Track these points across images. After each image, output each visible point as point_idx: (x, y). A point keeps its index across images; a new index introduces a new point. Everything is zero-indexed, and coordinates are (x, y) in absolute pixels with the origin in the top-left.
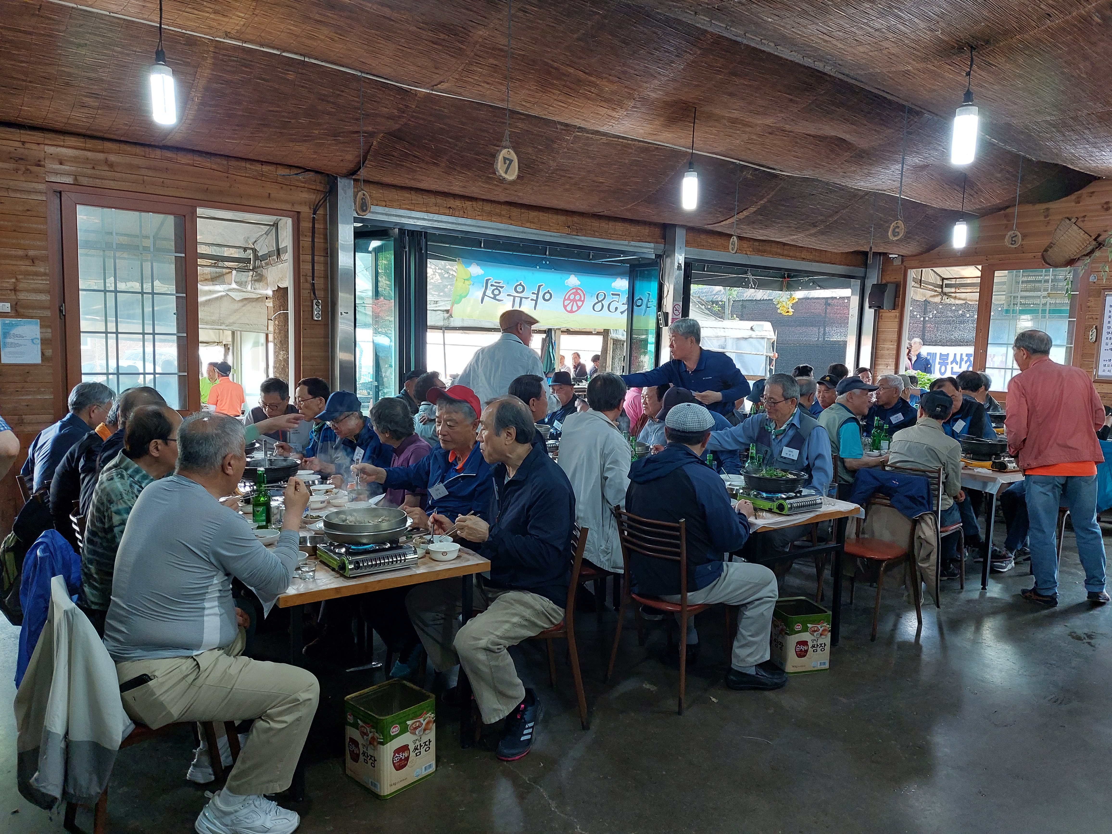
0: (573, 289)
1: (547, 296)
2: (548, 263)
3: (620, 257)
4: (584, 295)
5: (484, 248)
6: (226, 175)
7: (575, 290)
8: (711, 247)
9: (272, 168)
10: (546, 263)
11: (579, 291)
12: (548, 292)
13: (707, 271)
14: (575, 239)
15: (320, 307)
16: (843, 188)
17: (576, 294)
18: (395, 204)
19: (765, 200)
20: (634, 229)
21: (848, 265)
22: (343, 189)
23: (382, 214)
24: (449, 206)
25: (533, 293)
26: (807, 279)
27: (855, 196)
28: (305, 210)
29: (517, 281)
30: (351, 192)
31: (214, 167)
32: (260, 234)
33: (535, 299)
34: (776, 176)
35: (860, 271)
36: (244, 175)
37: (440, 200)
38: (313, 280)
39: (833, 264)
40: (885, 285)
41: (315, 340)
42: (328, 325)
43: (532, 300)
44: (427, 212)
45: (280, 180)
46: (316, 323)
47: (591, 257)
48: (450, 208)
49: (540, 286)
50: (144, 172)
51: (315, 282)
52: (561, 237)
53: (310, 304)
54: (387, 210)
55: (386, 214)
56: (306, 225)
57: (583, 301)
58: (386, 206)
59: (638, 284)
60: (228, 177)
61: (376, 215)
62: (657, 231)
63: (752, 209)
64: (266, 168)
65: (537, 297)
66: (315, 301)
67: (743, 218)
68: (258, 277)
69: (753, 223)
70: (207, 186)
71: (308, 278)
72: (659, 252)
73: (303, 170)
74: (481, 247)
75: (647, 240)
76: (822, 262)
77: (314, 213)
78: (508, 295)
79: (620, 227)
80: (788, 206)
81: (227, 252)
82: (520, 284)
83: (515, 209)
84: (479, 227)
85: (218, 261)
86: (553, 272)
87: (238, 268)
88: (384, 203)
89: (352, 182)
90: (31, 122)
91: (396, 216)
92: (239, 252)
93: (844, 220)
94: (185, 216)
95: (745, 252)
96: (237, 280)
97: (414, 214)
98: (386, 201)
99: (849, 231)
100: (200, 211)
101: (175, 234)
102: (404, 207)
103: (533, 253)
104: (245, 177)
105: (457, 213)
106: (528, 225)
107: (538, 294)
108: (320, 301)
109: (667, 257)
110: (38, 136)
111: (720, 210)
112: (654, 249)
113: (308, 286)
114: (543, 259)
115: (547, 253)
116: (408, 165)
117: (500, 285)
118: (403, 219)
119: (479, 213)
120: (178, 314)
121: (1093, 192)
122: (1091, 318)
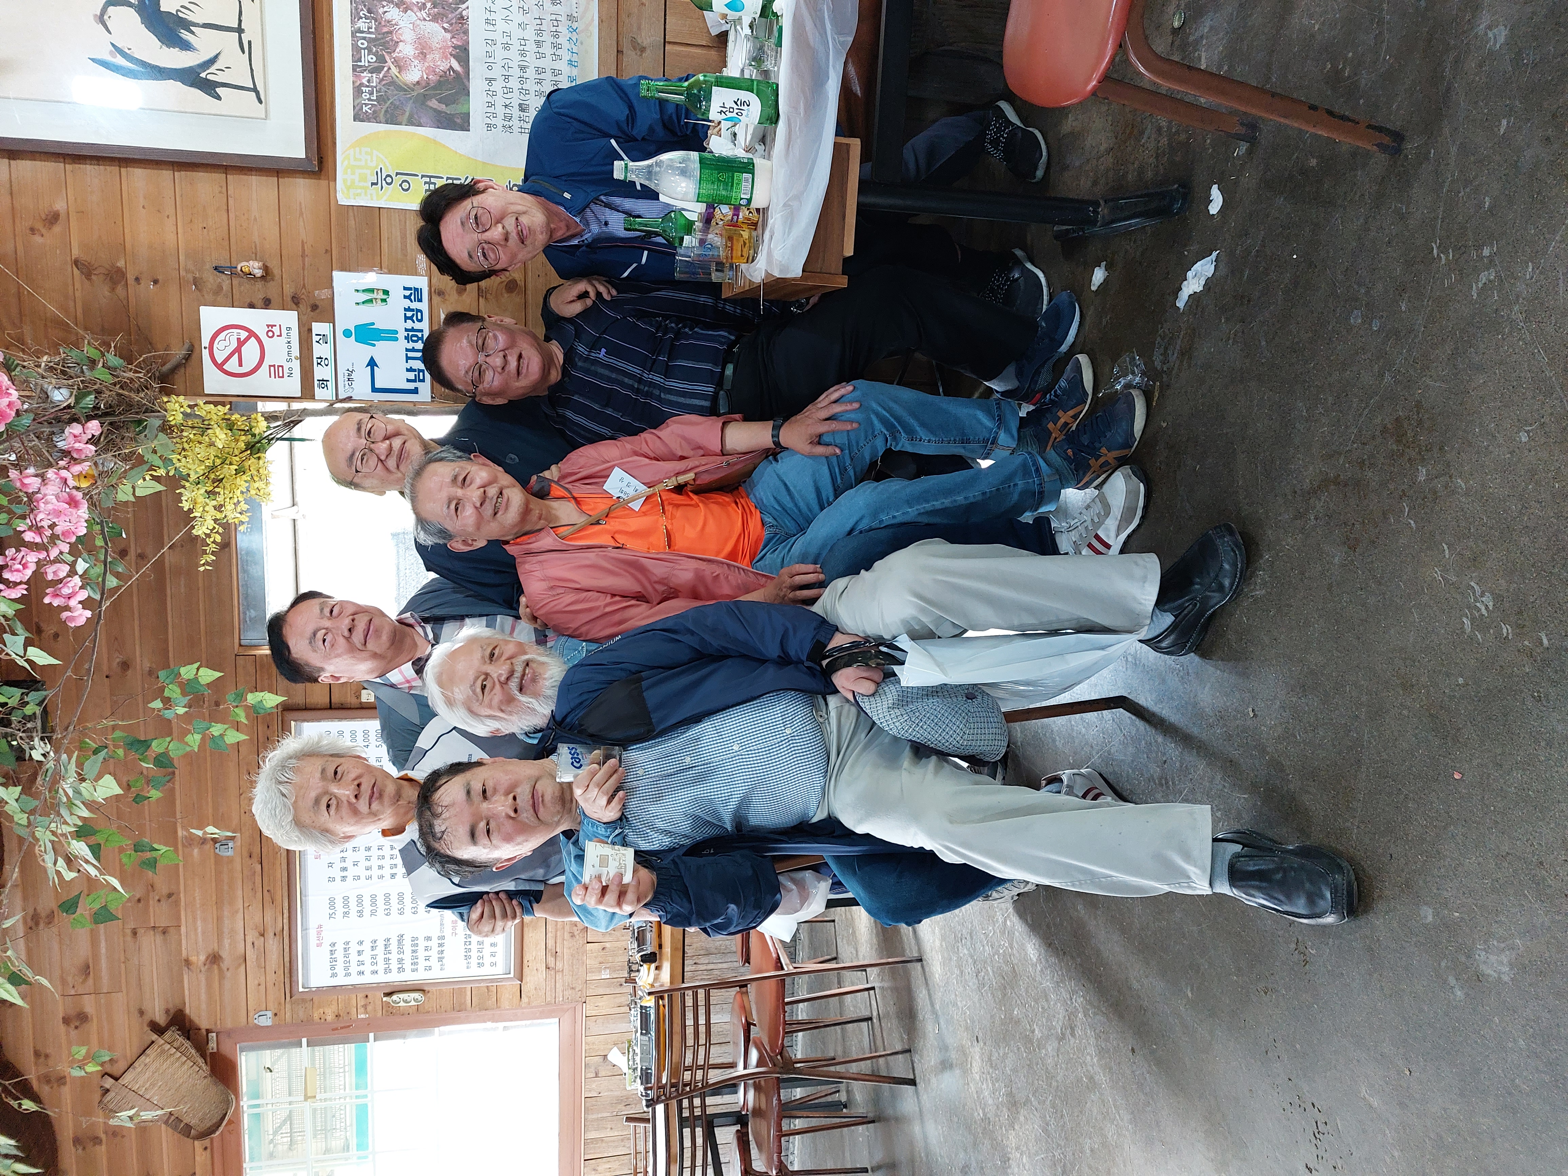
121: (37, 1054)
122: (365, 1006)
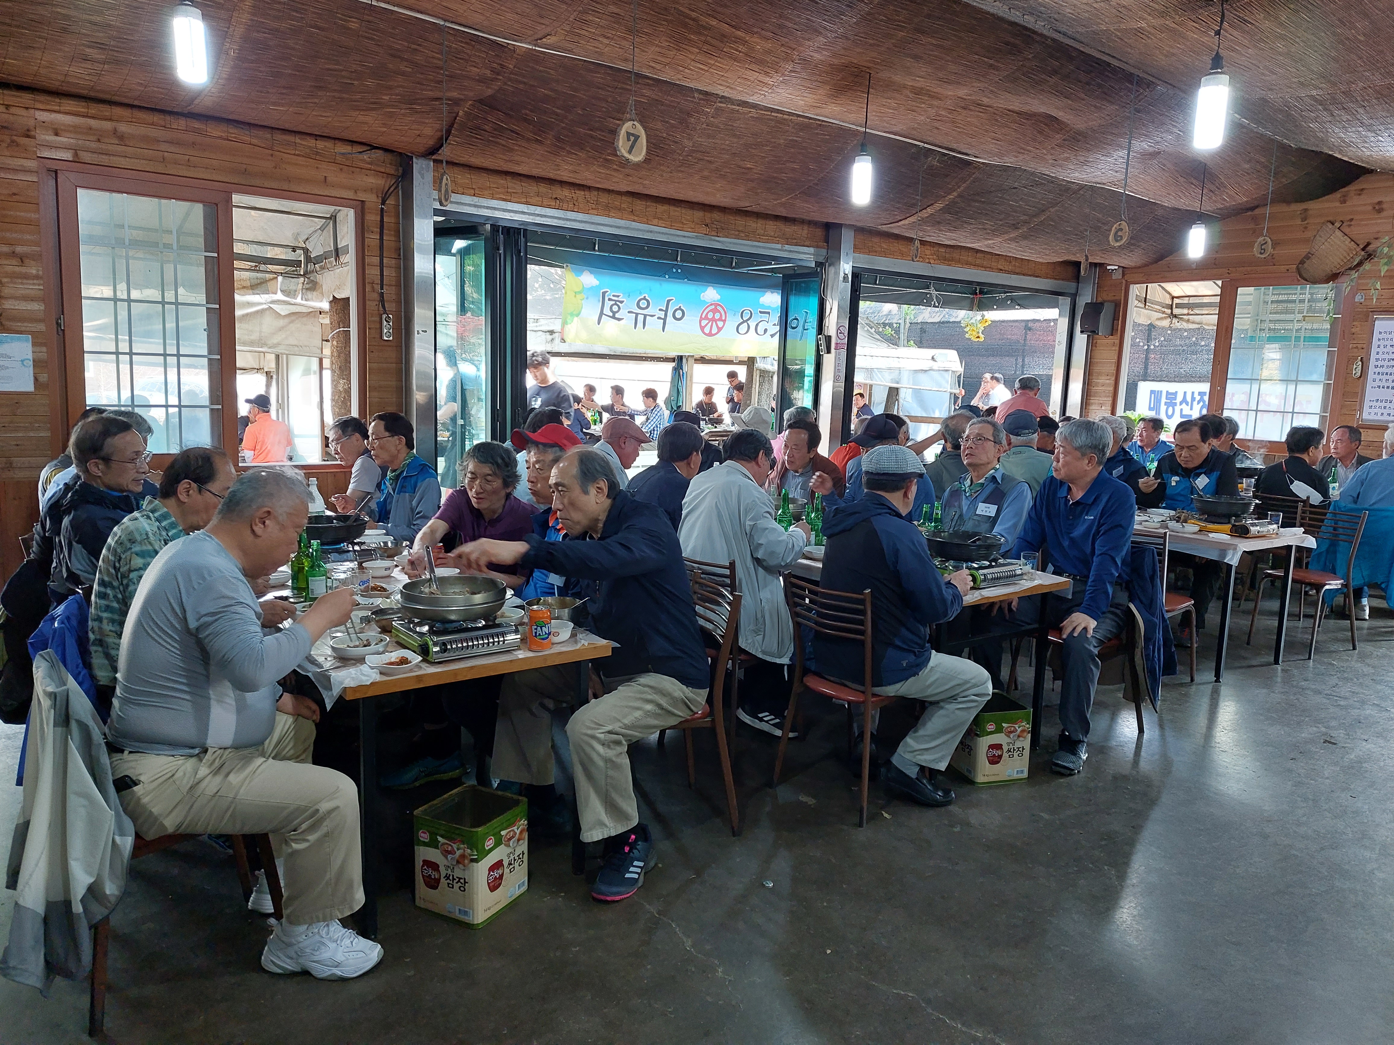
0: (711, 305)
1: (679, 314)
2: (679, 271)
3: (771, 264)
4: (725, 313)
5: (599, 251)
6: (271, 152)
7: (713, 307)
8: (885, 254)
9: (329, 144)
10: (677, 270)
11: (719, 308)
12: (680, 309)
13: (879, 285)
14: (714, 240)
15: (391, 324)
16: (1053, 181)
17: (715, 311)
18: (486, 192)
19: (955, 194)
20: (789, 229)
21: (1056, 279)
22: (420, 173)
23: (470, 205)
24: (554, 196)
25: (660, 310)
26: (1003, 296)
27: (1067, 190)
28: (372, 199)
29: (641, 293)
30: (429, 176)
31: (255, 141)
32: (313, 229)
33: (663, 317)
34: (968, 163)
35: (1070, 286)
36: (293, 152)
37: (543, 188)
38: (382, 288)
39: (1037, 277)
40: (1102, 304)
41: (385, 365)
42: (401, 346)
43: (659, 318)
44: (527, 203)
45: (339, 159)
46: (386, 343)
47: (734, 264)
48: (556, 198)
49: (669, 301)
50: (163, 147)
51: (384, 291)
52: (697, 237)
53: (378, 319)
54: (475, 200)
55: (475, 206)
56: (372, 218)
57: (724, 321)
58: (474, 195)
59: (793, 300)
60: (272, 155)
61: (461, 207)
62: (819, 232)
63: (938, 206)
64: (321, 144)
65: (666, 315)
66: (384, 316)
67: (927, 217)
68: (310, 285)
69: (939, 223)
70: (245, 166)
71: (375, 286)
72: (821, 259)
73: (369, 148)
74: (594, 250)
75: (806, 244)
76: (1024, 275)
77: (383, 203)
78: (629, 312)
79: (771, 226)
80: (983, 202)
81: (271, 253)
82: (644, 298)
83: (639, 202)
84: (593, 223)
85: (260, 263)
86: (686, 283)
87: (285, 273)
88: (472, 191)
89: (432, 163)
90: (19, 79)
91: (488, 208)
92: (286, 253)
93: (1052, 220)
94: (217, 205)
95: (927, 261)
96: (284, 288)
97: (510, 206)
98: (474, 189)
99: (1059, 235)
100: (237, 198)
101: (205, 228)
102: (498, 196)
103: (660, 259)
104: (294, 155)
105: (565, 206)
106: (655, 221)
107: (666, 311)
108: (391, 316)
109: (829, 265)
110: (26, 98)
111: (898, 205)
112: (814, 255)
113: (376, 296)
114: (674, 266)
115: (679, 259)
116: (503, 142)
117: (620, 299)
118: (496, 212)
119: (594, 206)
120: (209, 330)
121: (1362, 190)
122: (1357, 347)
